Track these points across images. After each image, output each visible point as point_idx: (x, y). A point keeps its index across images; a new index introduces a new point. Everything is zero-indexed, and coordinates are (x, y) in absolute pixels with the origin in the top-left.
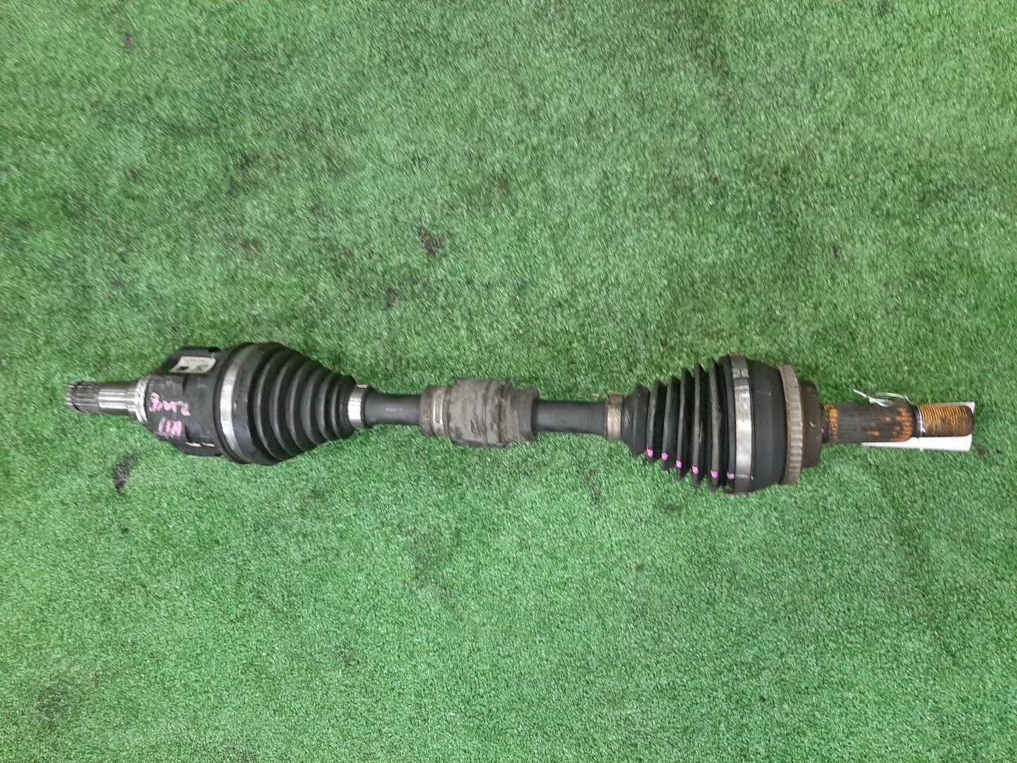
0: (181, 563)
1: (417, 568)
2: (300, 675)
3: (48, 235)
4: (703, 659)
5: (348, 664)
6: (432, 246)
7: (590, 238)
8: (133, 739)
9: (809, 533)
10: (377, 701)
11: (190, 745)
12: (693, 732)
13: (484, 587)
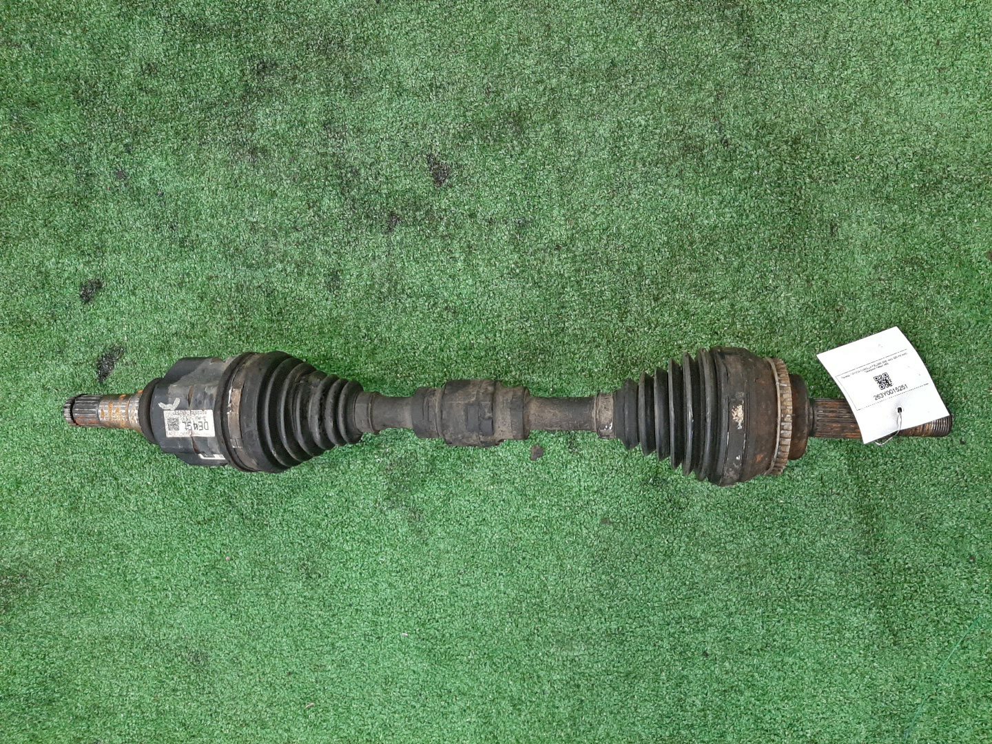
0: (156, 460)
1: (389, 489)
2: (261, 582)
3: (57, 118)
4: (653, 608)
5: (309, 577)
6: (439, 175)
7: (597, 185)
8: (87, 628)
9: (771, 499)
10: (334, 615)
11: (144, 639)
12: (635, 677)
13: (453, 515)
